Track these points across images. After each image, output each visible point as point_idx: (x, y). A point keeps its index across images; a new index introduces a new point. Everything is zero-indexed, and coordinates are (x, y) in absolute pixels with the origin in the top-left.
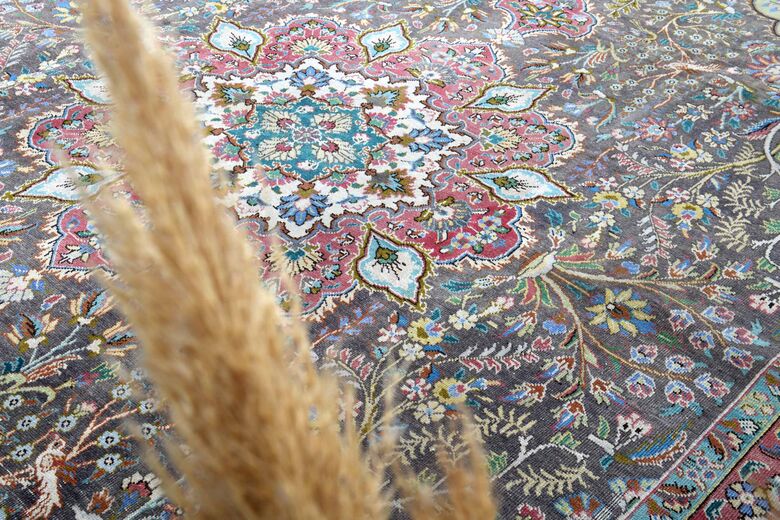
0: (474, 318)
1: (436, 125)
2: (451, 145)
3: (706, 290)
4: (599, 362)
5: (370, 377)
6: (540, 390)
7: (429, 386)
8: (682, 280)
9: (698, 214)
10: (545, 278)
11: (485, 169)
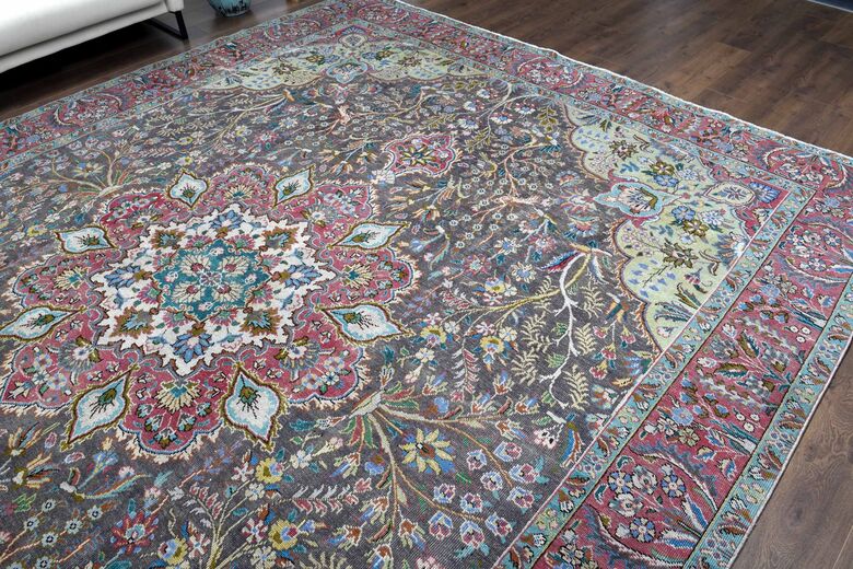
0: (309, 458)
1: (310, 262)
2: (318, 279)
3: (500, 426)
4: (408, 502)
5: (219, 517)
6: (356, 532)
7: (266, 529)
8: (483, 415)
9: (500, 348)
10: (371, 417)
11: (340, 304)
